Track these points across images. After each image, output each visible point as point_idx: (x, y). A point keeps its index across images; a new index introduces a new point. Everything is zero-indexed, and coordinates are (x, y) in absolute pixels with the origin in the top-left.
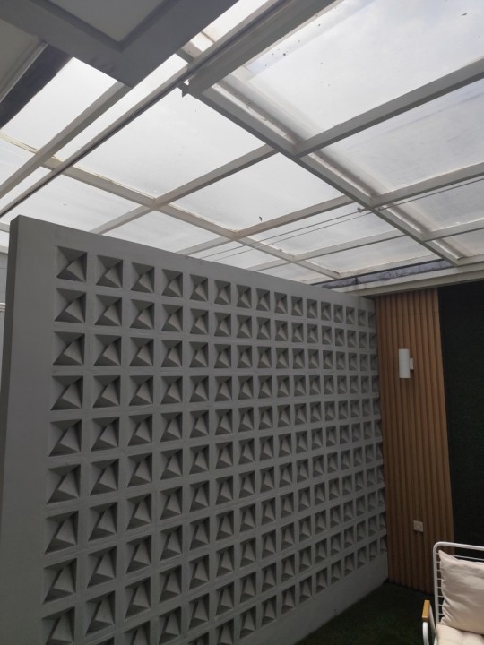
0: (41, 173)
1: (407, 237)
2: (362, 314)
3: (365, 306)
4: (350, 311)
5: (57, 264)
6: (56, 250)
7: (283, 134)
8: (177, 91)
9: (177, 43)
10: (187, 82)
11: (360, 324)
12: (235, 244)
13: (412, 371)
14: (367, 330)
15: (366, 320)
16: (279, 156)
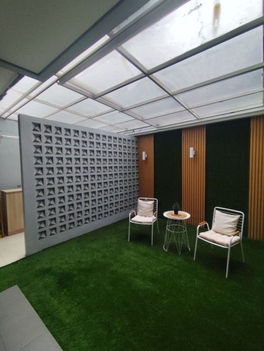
0: (25, 100)
1: (137, 120)
2: (133, 141)
3: (134, 139)
4: (129, 140)
5: (32, 127)
6: (31, 123)
7: (89, 93)
8: (56, 84)
9: (54, 73)
10: (58, 82)
11: (132, 144)
12: (90, 120)
13: (146, 158)
14: (135, 146)
15: (134, 143)
16: (89, 98)
